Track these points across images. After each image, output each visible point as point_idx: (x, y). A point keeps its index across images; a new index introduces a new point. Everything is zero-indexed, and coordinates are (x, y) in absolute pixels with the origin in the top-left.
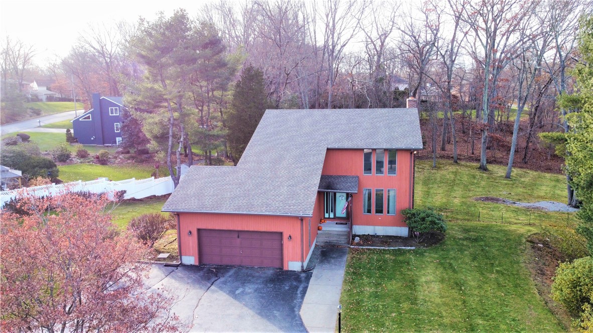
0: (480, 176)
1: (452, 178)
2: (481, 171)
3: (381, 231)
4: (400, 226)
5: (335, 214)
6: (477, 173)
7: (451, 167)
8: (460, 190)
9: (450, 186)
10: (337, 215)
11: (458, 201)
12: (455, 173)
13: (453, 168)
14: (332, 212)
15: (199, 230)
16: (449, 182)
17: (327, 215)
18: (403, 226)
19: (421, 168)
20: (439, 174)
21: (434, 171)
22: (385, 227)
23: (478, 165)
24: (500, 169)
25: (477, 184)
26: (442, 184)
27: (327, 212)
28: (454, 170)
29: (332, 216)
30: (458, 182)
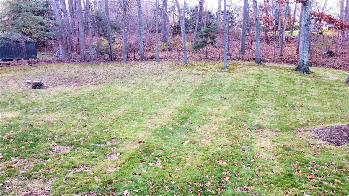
0: (301, 79)
1: (253, 84)
2: (301, 73)
6: (295, 76)
7: (251, 68)
8: (271, 105)
9: (248, 96)
11: (268, 144)
12: (259, 77)
13: (256, 69)
16: (247, 89)
19: (203, 70)
20: (228, 79)
21: (224, 73)
23: (294, 67)
24: (326, 72)
25: (300, 92)
26: (232, 94)
28: (257, 72)
30: (265, 89)
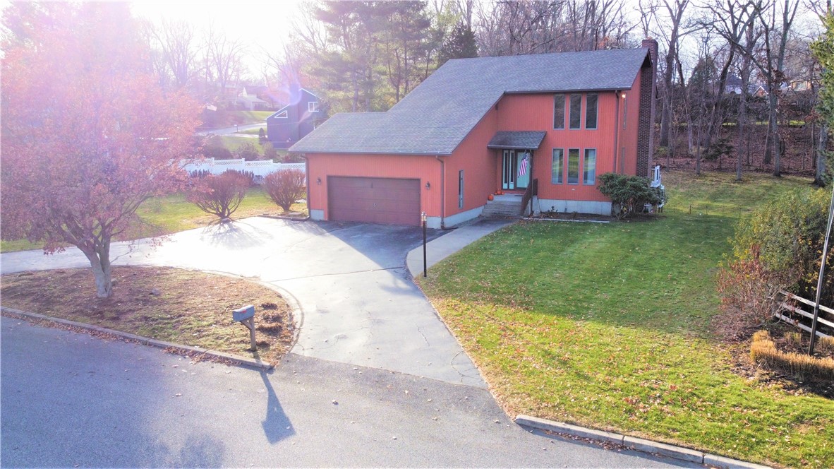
3: (573, 206)
4: (601, 200)
5: (515, 184)
10: (518, 186)
13: (771, 182)
14: (512, 181)
15: (329, 178)
17: (505, 186)
18: (604, 201)
20: (740, 188)
22: (580, 202)
27: (506, 182)
29: (512, 186)
